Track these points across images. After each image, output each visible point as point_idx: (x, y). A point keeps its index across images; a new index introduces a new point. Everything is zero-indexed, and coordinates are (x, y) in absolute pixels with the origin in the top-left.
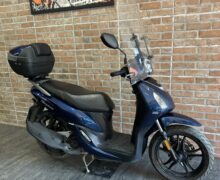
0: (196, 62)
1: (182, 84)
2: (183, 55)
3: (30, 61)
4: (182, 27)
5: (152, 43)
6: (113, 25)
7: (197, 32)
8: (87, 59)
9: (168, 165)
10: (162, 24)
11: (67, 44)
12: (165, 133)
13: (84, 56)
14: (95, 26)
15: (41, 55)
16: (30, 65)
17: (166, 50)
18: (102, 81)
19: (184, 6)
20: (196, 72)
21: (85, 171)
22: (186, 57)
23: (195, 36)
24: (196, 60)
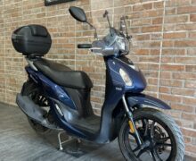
0: (186, 49)
1: (171, 73)
2: (174, 40)
3: (26, 39)
4: (173, 11)
5: (143, 28)
7: (188, 15)
9: (137, 153)
10: (153, 9)
12: (130, 114)
15: (37, 35)
16: (26, 43)
17: (156, 36)
20: (187, 58)
21: (59, 149)
22: (176, 42)
23: (186, 19)
24: (187, 45)
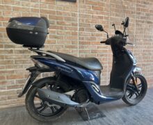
6: (74, 15)
10: (104, 20)
19: (114, 12)
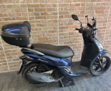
8: (37, 25)
11: (22, 16)
13: (35, 24)
14: (43, 6)
18: (48, 37)
